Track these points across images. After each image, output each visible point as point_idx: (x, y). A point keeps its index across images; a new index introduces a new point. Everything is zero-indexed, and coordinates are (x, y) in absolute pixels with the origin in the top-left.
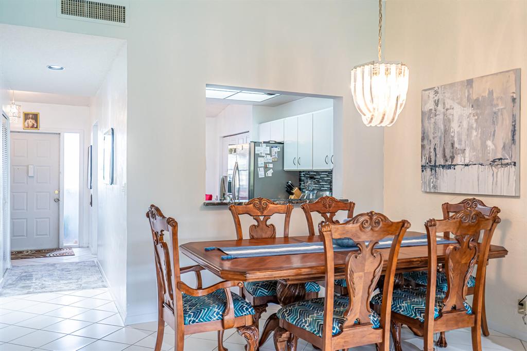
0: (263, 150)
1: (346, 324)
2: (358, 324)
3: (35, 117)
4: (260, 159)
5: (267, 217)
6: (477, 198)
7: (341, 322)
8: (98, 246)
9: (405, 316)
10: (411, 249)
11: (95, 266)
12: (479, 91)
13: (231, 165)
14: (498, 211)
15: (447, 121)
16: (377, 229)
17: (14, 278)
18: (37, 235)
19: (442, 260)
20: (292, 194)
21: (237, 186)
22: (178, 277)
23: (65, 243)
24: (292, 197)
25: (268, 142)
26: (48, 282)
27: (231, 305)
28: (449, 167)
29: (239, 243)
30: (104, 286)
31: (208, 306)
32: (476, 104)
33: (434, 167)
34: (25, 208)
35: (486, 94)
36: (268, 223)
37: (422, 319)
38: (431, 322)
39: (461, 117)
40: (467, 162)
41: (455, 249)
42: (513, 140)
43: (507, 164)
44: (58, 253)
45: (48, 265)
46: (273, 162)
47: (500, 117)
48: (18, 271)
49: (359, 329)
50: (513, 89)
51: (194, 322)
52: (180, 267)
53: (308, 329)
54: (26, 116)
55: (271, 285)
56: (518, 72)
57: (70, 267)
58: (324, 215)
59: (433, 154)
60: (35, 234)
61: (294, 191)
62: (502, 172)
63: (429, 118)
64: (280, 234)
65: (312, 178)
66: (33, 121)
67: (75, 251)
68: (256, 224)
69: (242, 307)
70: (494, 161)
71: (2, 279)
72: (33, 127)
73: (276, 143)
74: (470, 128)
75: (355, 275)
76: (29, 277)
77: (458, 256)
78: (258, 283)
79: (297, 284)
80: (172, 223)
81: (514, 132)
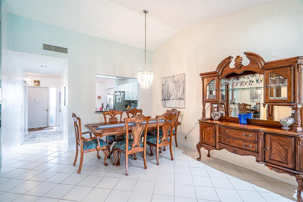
0: (118, 94)
1: (133, 146)
2: (136, 146)
3: (39, 82)
4: (117, 97)
5: (115, 115)
6: (175, 109)
7: (131, 146)
8: (62, 125)
9: (152, 143)
10: (152, 124)
11: (61, 132)
12: (176, 79)
13: (108, 98)
14: (180, 112)
15: (168, 87)
16: (141, 119)
17: (29, 138)
18: (40, 122)
19: (161, 127)
20: (127, 107)
21: (110, 105)
22: (81, 136)
23: (50, 125)
24: (127, 108)
25: (120, 91)
26: (42, 139)
27: (99, 143)
28: (169, 100)
29: (106, 123)
30: (63, 139)
31: (91, 144)
32: (175, 82)
33: (165, 100)
34: (35, 113)
35: (177, 80)
36: (115, 117)
37: (155, 144)
38: (158, 144)
39: (171, 86)
40: (173, 98)
41: (164, 123)
42: (184, 93)
43: (182, 99)
44: (47, 128)
45: (43, 133)
46: (121, 98)
47: (181, 86)
48: (31, 135)
49: (136, 148)
50: (184, 79)
51: (87, 149)
52: (82, 132)
53: (122, 149)
54: (35, 82)
55: (113, 136)
56: (185, 74)
57: (51, 133)
58: (133, 114)
59: (165, 96)
60: (39, 122)
61: (128, 107)
62: (181, 101)
63: (164, 86)
64: (119, 120)
65: (133, 102)
66: (38, 83)
67: (54, 127)
68: (111, 117)
69: (103, 143)
70: (179, 98)
71: (24, 139)
72: (38, 85)
73: (122, 92)
74: (174, 89)
75: (135, 132)
76: (35, 137)
77: (165, 126)
78: (110, 136)
79: (121, 136)
80: (79, 119)
81: (184, 90)
